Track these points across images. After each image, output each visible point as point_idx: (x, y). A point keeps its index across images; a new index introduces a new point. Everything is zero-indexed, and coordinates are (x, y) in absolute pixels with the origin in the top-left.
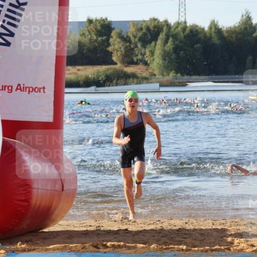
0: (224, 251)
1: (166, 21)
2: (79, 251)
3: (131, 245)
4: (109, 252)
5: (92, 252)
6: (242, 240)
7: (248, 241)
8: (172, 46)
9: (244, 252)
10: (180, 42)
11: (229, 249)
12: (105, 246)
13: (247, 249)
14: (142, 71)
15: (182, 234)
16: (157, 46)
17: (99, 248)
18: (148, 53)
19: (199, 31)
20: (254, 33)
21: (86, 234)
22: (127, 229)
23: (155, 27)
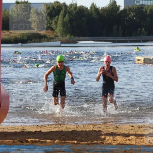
0: (100, 144)
1: (64, 3)
2: (10, 144)
3: (43, 140)
4: (30, 145)
5: (19, 145)
6: (111, 137)
7: (114, 138)
8: (68, 19)
9: (112, 144)
10: (73, 16)
11: (103, 143)
12: (27, 142)
13: (113, 143)
14: (50, 34)
15: (74, 134)
16: (59, 19)
17: (23, 143)
18: (53, 23)
19: (85, 9)
20: (118, 11)
21: (15, 134)
22: (40, 131)
23: (57, 7)
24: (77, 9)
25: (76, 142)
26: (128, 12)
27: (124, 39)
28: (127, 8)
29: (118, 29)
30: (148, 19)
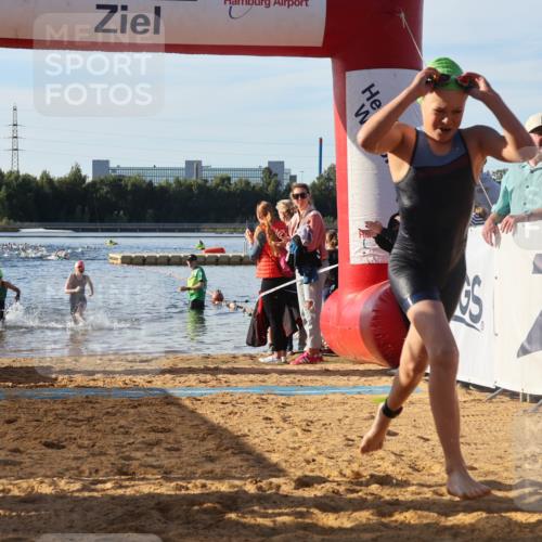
0: (48, 387)
6: (66, 376)
7: (71, 377)
8: (6, 194)
9: (67, 387)
10: (13, 190)
11: (53, 385)
13: (70, 384)
15: (9, 371)
19: (32, 180)
24: (20, 179)
25: (10, 384)
26: (98, 186)
27: (92, 226)
28: (98, 180)
29: (83, 210)
30: (130, 197)
